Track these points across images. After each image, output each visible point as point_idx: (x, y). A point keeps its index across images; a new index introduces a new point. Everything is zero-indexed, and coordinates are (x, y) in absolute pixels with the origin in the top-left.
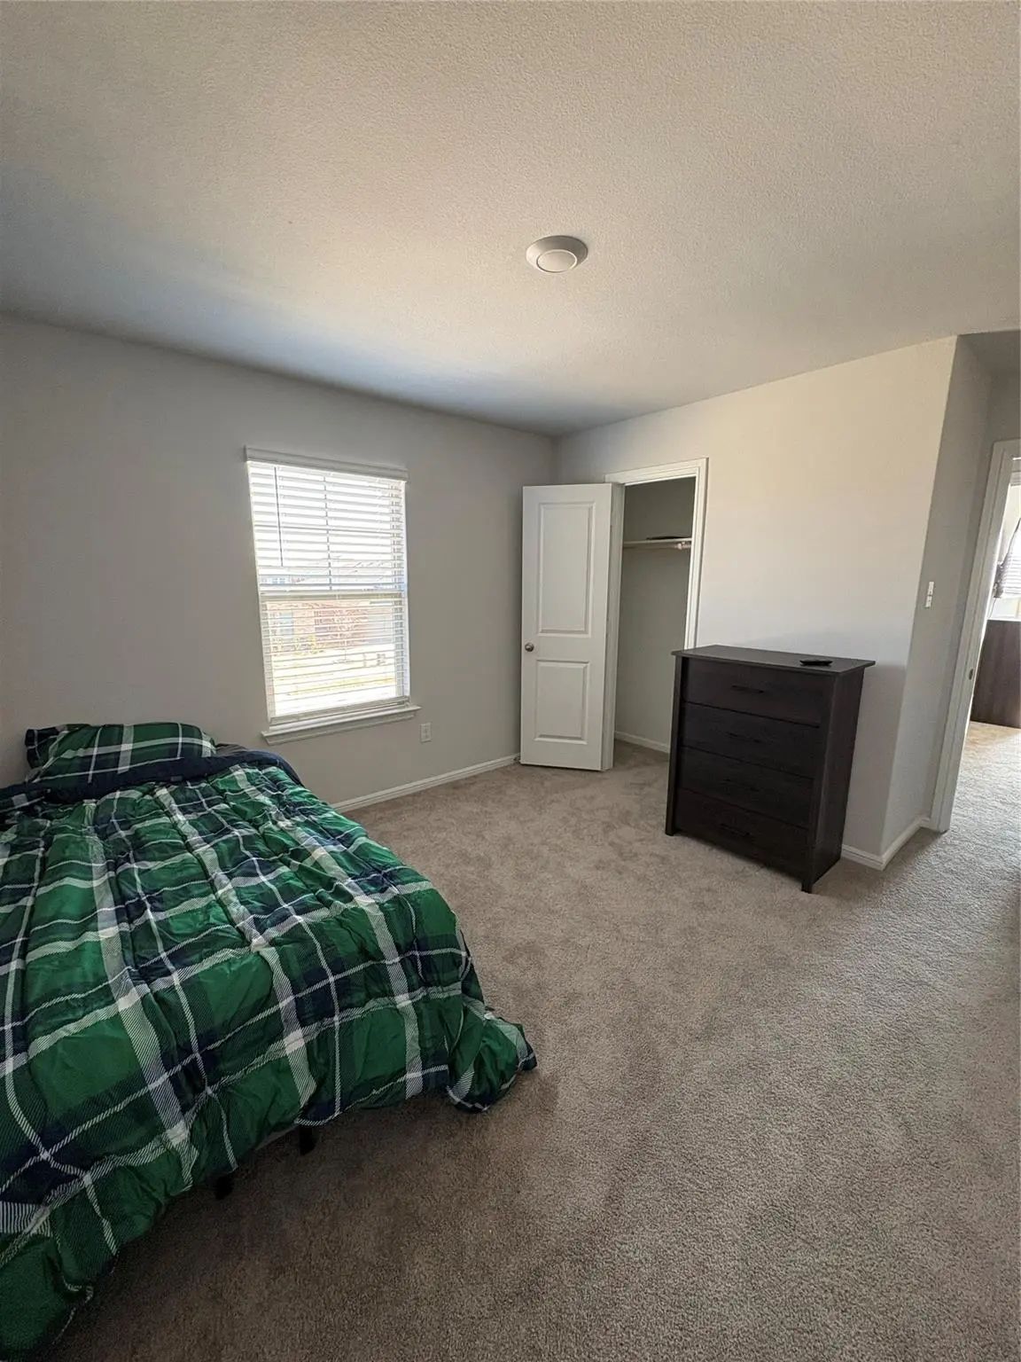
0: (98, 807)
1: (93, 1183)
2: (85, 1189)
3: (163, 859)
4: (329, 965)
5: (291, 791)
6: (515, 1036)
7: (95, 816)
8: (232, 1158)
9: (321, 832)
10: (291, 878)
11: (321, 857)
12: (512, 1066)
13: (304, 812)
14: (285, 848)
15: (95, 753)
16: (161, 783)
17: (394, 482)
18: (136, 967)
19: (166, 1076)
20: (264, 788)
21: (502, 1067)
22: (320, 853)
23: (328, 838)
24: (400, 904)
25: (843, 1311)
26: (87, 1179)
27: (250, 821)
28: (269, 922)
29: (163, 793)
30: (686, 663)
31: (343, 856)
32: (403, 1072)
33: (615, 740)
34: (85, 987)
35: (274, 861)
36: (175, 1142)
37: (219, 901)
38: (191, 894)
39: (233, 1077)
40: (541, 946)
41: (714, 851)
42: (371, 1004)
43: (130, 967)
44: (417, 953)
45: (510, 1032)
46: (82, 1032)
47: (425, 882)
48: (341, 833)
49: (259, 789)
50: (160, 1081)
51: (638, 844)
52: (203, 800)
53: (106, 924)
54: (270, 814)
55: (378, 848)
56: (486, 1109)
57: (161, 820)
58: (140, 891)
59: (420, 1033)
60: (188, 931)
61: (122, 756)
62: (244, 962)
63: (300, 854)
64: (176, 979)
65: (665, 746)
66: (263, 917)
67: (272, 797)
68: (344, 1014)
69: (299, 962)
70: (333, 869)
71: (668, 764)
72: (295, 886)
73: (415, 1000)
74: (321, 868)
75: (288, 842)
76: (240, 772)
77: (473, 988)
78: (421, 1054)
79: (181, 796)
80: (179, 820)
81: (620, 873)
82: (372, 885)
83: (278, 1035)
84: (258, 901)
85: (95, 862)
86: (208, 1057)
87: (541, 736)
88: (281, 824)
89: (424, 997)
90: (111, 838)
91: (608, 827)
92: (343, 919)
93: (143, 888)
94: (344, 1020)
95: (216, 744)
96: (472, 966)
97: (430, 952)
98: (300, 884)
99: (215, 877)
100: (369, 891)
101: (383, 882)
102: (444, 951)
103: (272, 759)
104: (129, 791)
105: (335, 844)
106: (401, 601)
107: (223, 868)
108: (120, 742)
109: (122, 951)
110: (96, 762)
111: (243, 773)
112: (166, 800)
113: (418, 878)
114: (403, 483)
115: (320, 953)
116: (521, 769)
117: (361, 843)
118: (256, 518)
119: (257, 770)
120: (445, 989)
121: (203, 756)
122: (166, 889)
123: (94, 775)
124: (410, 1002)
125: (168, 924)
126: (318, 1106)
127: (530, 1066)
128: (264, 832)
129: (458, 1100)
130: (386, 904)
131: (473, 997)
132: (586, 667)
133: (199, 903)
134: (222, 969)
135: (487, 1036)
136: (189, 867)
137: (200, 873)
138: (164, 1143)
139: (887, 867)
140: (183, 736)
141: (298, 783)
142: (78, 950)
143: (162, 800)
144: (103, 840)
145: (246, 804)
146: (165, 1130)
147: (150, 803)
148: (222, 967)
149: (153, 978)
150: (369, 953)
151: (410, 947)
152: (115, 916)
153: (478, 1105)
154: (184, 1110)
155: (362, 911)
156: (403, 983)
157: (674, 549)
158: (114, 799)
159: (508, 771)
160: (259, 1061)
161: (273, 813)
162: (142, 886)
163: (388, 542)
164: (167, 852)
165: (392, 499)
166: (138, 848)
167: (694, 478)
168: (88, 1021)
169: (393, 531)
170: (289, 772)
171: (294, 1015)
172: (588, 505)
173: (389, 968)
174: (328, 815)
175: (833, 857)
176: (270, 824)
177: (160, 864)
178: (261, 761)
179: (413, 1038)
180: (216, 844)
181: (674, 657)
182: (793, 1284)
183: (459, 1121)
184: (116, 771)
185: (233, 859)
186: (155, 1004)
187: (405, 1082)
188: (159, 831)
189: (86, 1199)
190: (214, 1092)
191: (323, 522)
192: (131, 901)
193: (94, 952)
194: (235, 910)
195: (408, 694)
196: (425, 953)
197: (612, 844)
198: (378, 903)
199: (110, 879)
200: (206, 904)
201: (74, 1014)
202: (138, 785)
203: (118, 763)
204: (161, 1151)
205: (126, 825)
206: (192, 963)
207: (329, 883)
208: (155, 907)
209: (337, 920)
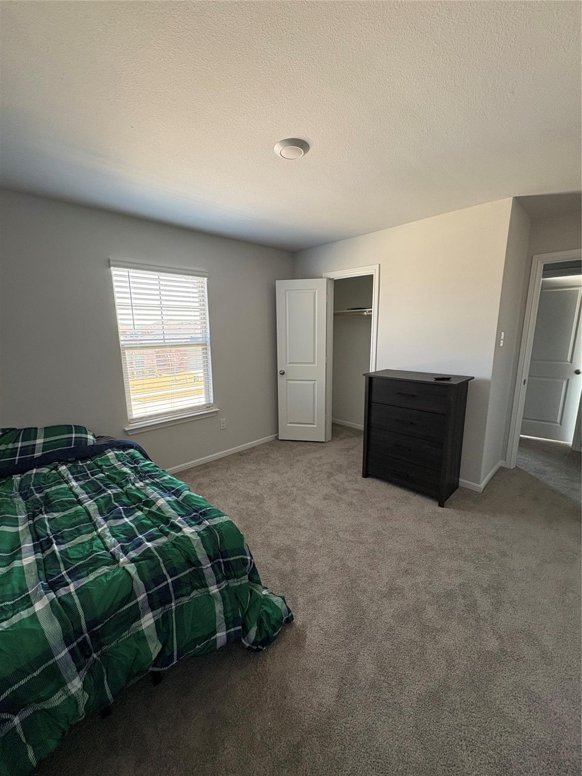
0: (22, 479)
1: (20, 722)
2: (15, 727)
3: (63, 511)
4: (168, 572)
5: (143, 464)
6: (280, 603)
7: (20, 486)
8: (110, 696)
9: (161, 488)
10: (144, 519)
11: (162, 505)
12: (279, 623)
13: (151, 477)
14: (140, 500)
15: (20, 446)
16: (62, 463)
17: (200, 279)
18: (47, 582)
19: (66, 650)
20: (127, 463)
21: (273, 623)
22: (161, 502)
23: (166, 492)
24: (210, 531)
25: (471, 752)
26: (16, 720)
27: (118, 484)
28: (130, 548)
29: (63, 468)
30: (371, 380)
31: (175, 503)
32: (215, 633)
33: (332, 423)
34: (14, 596)
35: (133, 508)
36: (73, 691)
37: (99, 536)
38: (81, 533)
39: (109, 646)
40: (294, 547)
41: (390, 486)
42: (194, 593)
43: (43, 582)
44: (221, 560)
45: (277, 601)
46: (11, 627)
47: (225, 517)
48: (174, 489)
49: (123, 464)
50: (63, 654)
51: (346, 484)
52: (89, 472)
53: (27, 555)
54: (130, 479)
55: (196, 497)
56: (265, 648)
57: (62, 486)
58: (49, 532)
59: (224, 608)
60: (80, 556)
61: (36, 446)
62: (115, 574)
63: (149, 503)
64: (72, 588)
65: (361, 426)
66: (127, 544)
67: (131, 468)
68: (178, 601)
69: (149, 572)
70: (170, 512)
71: (363, 435)
72: (145, 523)
73: (221, 589)
74: (162, 512)
75: (141, 496)
76: (112, 453)
77: (255, 578)
78: (225, 620)
79: (75, 470)
80: (73, 485)
81: (338, 501)
82: (193, 521)
83: (138, 617)
84: (124, 534)
85: (20, 515)
86: (93, 635)
87: (290, 423)
88: (137, 485)
89: (226, 586)
90: (30, 499)
91: (330, 475)
92: (176, 543)
93: (51, 530)
94: (178, 605)
95: (96, 436)
96: (254, 564)
97: (228, 559)
98: (149, 522)
99: (96, 520)
100: (191, 524)
101: (200, 518)
102: (237, 557)
103: (130, 445)
104: (41, 469)
105: (169, 496)
106: (206, 348)
107: (101, 514)
108: (35, 439)
109: (38, 571)
110: (20, 451)
111: (113, 454)
112: (65, 473)
113: (221, 515)
114: (206, 279)
115: (162, 565)
116: (278, 442)
117: (185, 495)
118: (117, 301)
119: (122, 452)
120: (238, 580)
121: (88, 444)
122: (66, 530)
123: (19, 459)
124: (218, 590)
125: (67, 552)
126: (164, 657)
127: (290, 620)
128: (126, 491)
129: (248, 645)
130: (202, 532)
131: (255, 583)
132: (314, 384)
133: (86, 538)
134: (101, 580)
135: (265, 605)
136: (79, 515)
137: (87, 519)
138: (66, 692)
139: (484, 490)
140: (75, 433)
141: (147, 458)
142: (9, 573)
143: (62, 473)
144: (25, 500)
145: (115, 474)
146: (66, 684)
147: (55, 476)
148: (101, 578)
149: (57, 588)
150: (192, 562)
151: (217, 557)
152: (33, 549)
153: (260, 647)
154: (78, 670)
155: (188, 537)
156: (213, 579)
157: (362, 315)
158: (32, 474)
159: (272, 444)
160: (126, 634)
161: (132, 478)
162: (50, 529)
163: (198, 314)
164: (66, 506)
165: (199, 289)
166: (47, 505)
167: (373, 275)
168: (15, 619)
169: (201, 307)
170: (142, 452)
171: (147, 605)
172: (314, 291)
173: (204, 571)
174: (165, 478)
175: (454, 486)
176: (130, 485)
177: (62, 514)
178: (124, 446)
179: (220, 612)
180: (97, 500)
181: (365, 377)
182: (443, 738)
183: (249, 657)
184: (33, 456)
185: (108, 508)
186: (59, 605)
187: (216, 638)
188: (62, 494)
189: (16, 734)
190: (98, 656)
191: (159, 303)
192: (43, 539)
193: (20, 573)
194: (109, 541)
195: (212, 402)
196: (225, 560)
197: (333, 484)
198: (197, 532)
199: (30, 525)
200: (90, 538)
201: (6, 615)
202: (48, 464)
203: (34, 451)
204: (64, 697)
205: (40, 490)
206: (82, 577)
207: (167, 521)
208: (58, 542)
209: (173, 543)
